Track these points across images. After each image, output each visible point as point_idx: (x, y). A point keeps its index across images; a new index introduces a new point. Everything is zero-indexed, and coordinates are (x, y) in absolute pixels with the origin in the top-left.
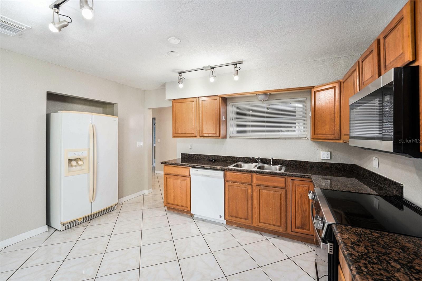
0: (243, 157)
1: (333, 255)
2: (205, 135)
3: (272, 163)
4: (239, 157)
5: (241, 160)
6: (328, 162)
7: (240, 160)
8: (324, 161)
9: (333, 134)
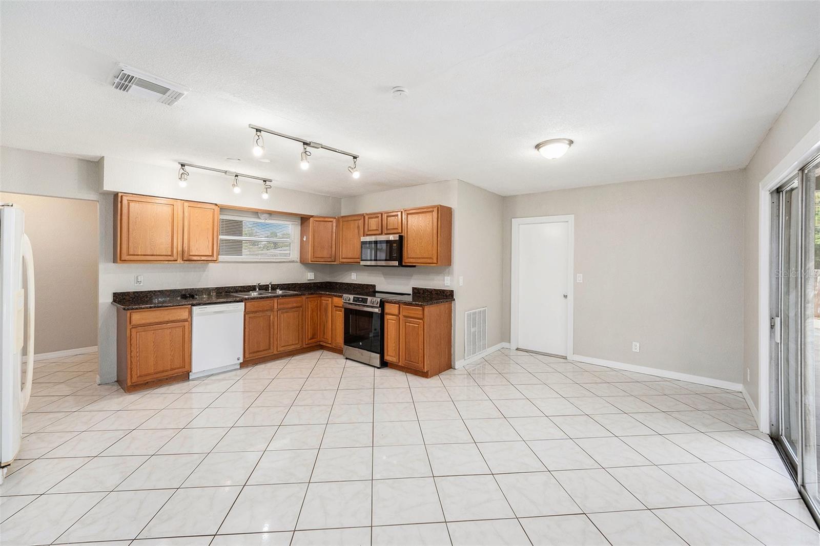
0: (234, 287)
1: (381, 313)
2: (195, 258)
3: (270, 288)
4: (229, 287)
5: (232, 290)
6: (312, 282)
7: (230, 291)
8: (309, 282)
9: (331, 258)
